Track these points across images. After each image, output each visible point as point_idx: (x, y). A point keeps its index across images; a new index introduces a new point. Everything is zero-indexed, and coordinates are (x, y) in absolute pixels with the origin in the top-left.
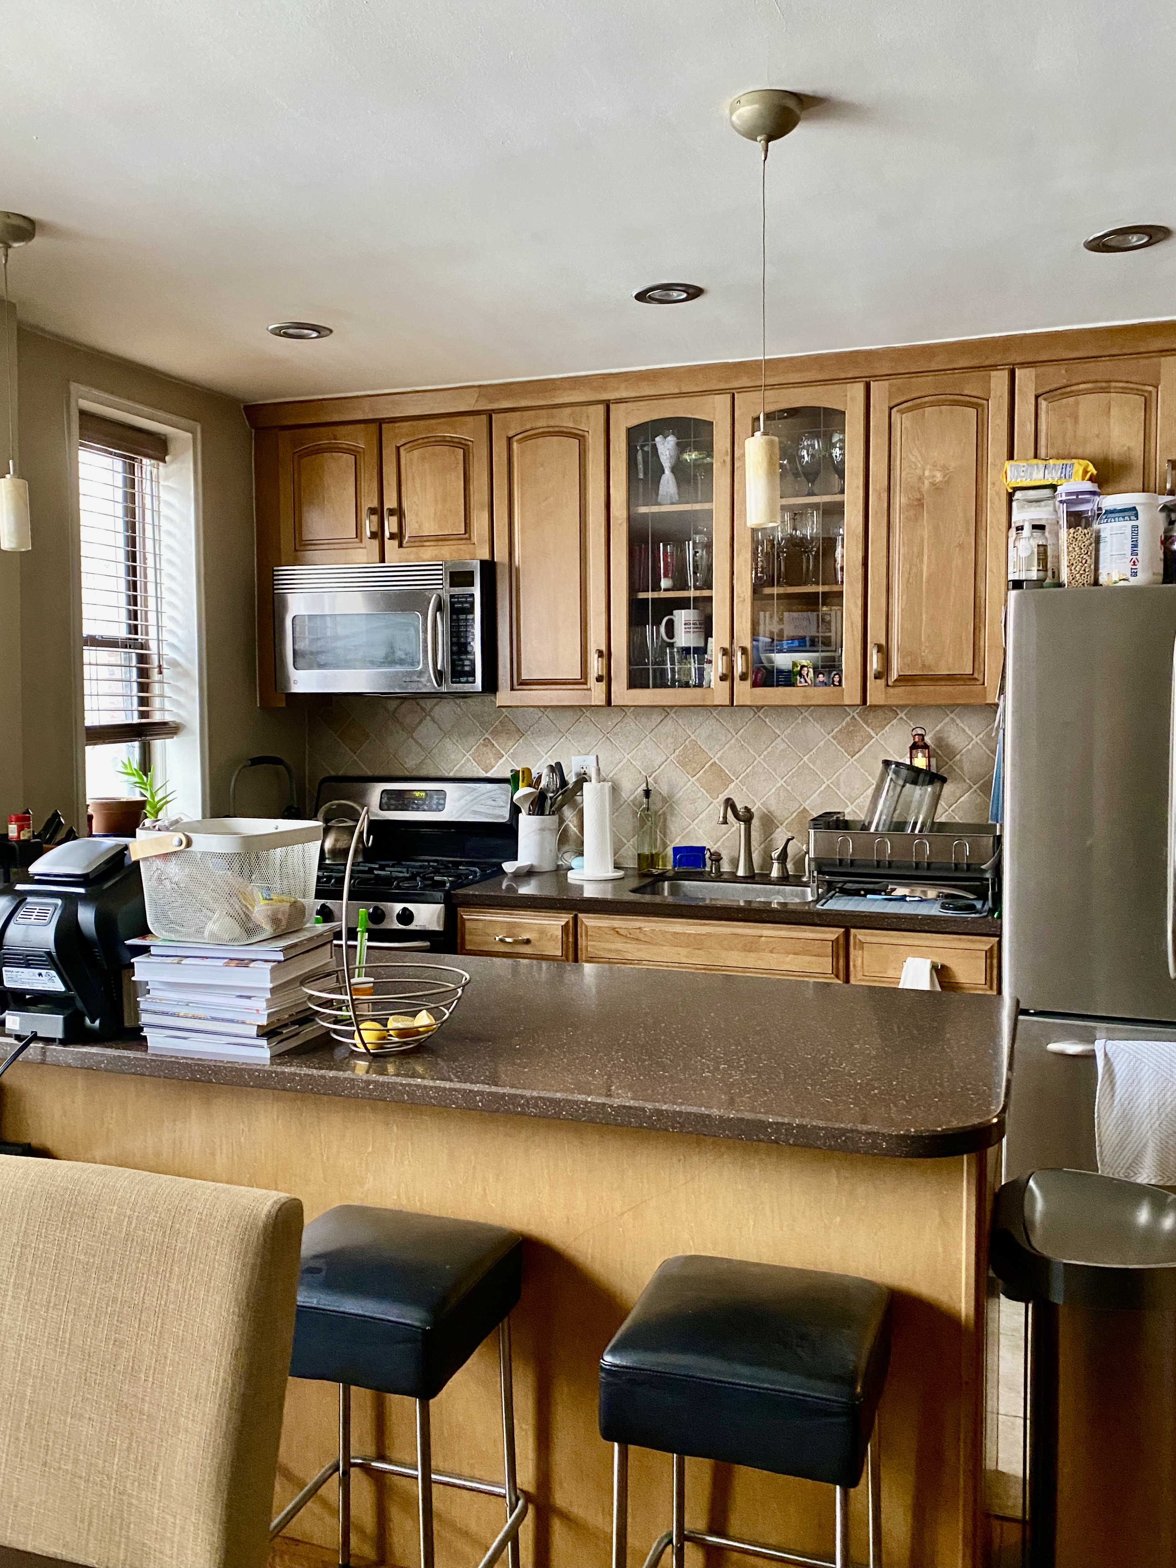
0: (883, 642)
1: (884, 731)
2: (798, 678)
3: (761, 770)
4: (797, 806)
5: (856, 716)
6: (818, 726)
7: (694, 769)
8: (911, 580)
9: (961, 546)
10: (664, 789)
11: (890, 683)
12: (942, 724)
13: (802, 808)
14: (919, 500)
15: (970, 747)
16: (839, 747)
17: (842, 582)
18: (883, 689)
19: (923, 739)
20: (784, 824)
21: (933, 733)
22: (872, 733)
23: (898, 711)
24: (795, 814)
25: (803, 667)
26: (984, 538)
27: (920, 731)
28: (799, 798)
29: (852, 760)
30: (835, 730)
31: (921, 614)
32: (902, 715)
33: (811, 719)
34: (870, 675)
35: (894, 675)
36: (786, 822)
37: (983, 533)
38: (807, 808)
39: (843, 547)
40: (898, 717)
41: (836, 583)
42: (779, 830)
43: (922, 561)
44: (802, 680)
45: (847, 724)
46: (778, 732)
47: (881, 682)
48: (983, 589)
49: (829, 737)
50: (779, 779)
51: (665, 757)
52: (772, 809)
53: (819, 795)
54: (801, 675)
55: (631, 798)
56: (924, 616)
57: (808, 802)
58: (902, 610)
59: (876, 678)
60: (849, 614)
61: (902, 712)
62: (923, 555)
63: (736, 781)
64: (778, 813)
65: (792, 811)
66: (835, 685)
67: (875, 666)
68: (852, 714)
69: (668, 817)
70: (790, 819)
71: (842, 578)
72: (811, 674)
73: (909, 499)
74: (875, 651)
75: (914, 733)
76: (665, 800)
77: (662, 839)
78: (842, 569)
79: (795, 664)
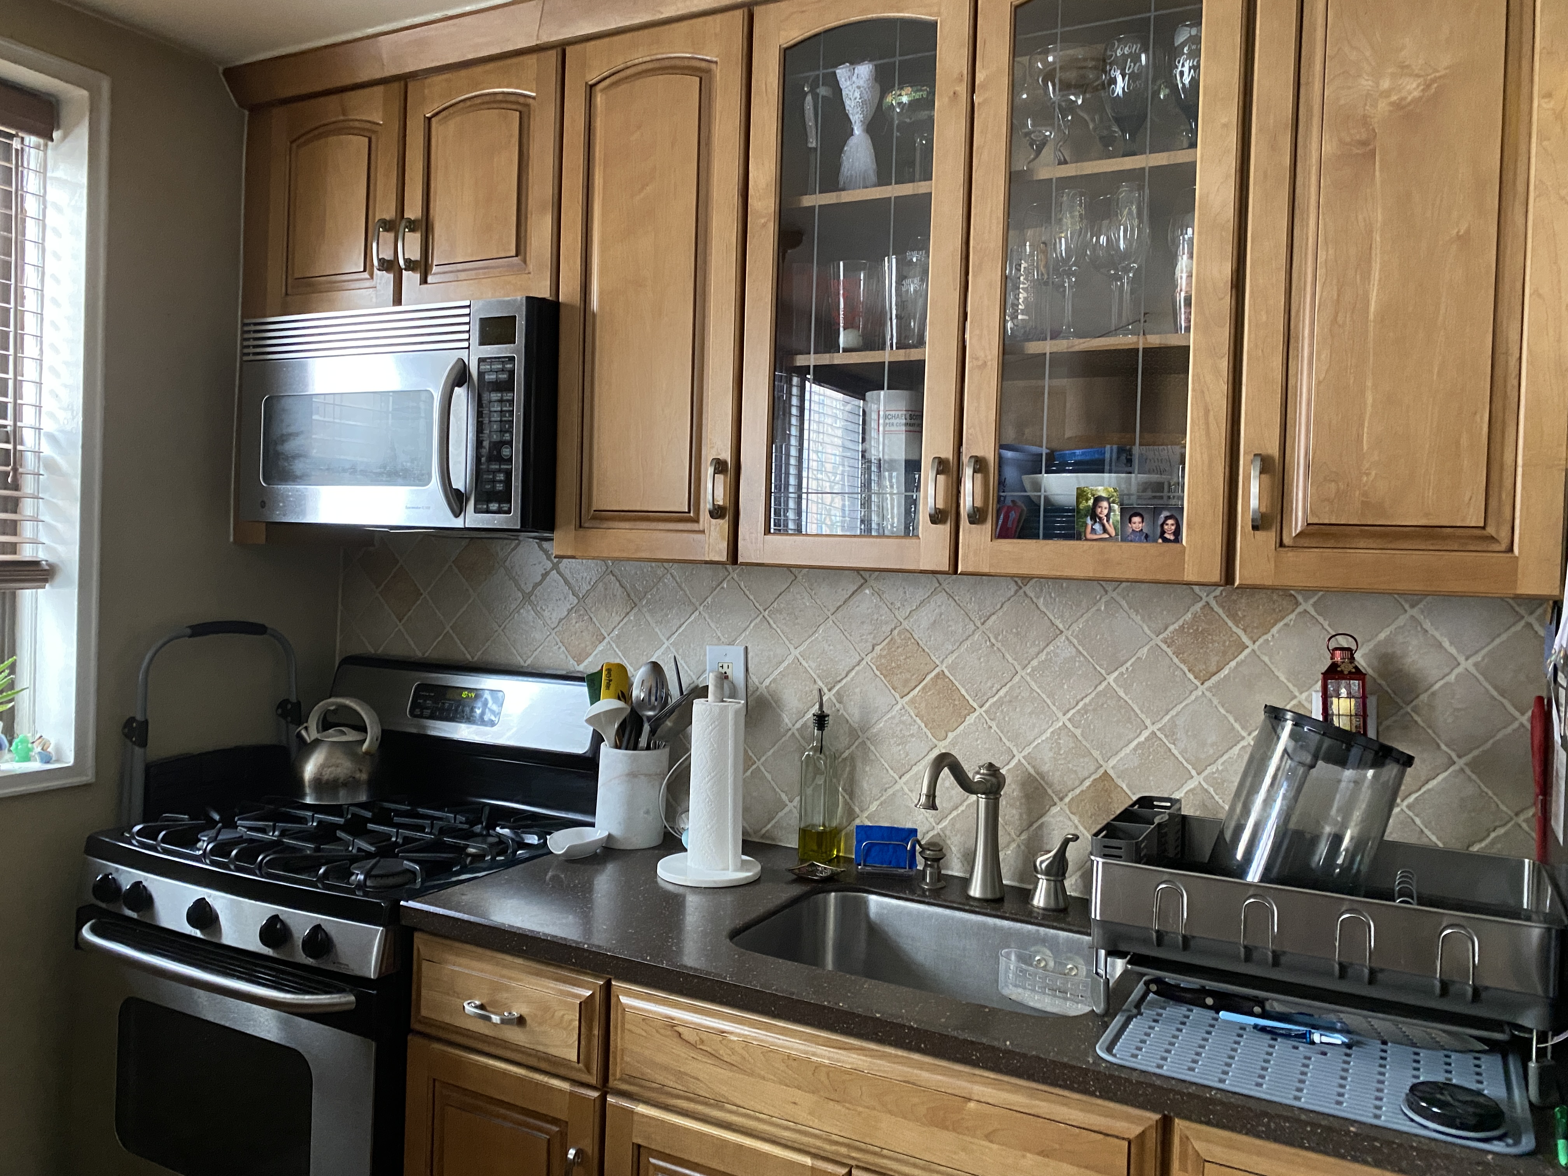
0: (1274, 450)
1: (1268, 636)
2: (1089, 522)
3: (1026, 694)
4: (1092, 768)
5: (1213, 604)
6: (1138, 619)
7: (906, 681)
8: (1340, 319)
9: (1464, 239)
10: (853, 713)
11: (1287, 540)
12: (1393, 627)
13: (1101, 771)
14: (1364, 143)
15: (1452, 677)
16: (1176, 660)
17: (1188, 329)
18: (1272, 553)
19: (1352, 659)
20: (1067, 800)
21: (1371, 645)
22: (1245, 639)
23: (1300, 598)
24: (1087, 783)
25: (1098, 500)
26: (1520, 220)
27: (1344, 642)
28: (1096, 754)
29: (1201, 688)
30: (1171, 628)
31: (1362, 392)
32: (1307, 606)
33: (1124, 603)
34: (1243, 522)
35: (1297, 521)
36: (1070, 796)
37: (1519, 209)
38: (1111, 772)
39: (1191, 257)
40: (1300, 609)
41: (1176, 329)
42: (1055, 810)
43: (1366, 276)
44: (1097, 527)
45: (1195, 616)
46: (1061, 626)
47: (1268, 538)
48: (1514, 336)
49: (1158, 640)
50: (1060, 715)
51: (858, 658)
52: (1045, 768)
53: (1135, 749)
54: (1094, 517)
55: (798, 725)
56: (1369, 398)
57: (1112, 762)
58: (1319, 383)
59: (1255, 528)
60: (1201, 393)
61: (1306, 600)
62: (1369, 261)
63: (979, 711)
64: (1055, 778)
65: (1081, 777)
66: (1166, 540)
67: (1254, 503)
68: (1205, 599)
69: (859, 764)
70: (1078, 791)
71: (1188, 320)
72: (1116, 515)
73: (1341, 141)
74: (1254, 473)
75: (1333, 644)
76: (853, 734)
77: (846, 803)
78: (1188, 301)
79: (1081, 494)
